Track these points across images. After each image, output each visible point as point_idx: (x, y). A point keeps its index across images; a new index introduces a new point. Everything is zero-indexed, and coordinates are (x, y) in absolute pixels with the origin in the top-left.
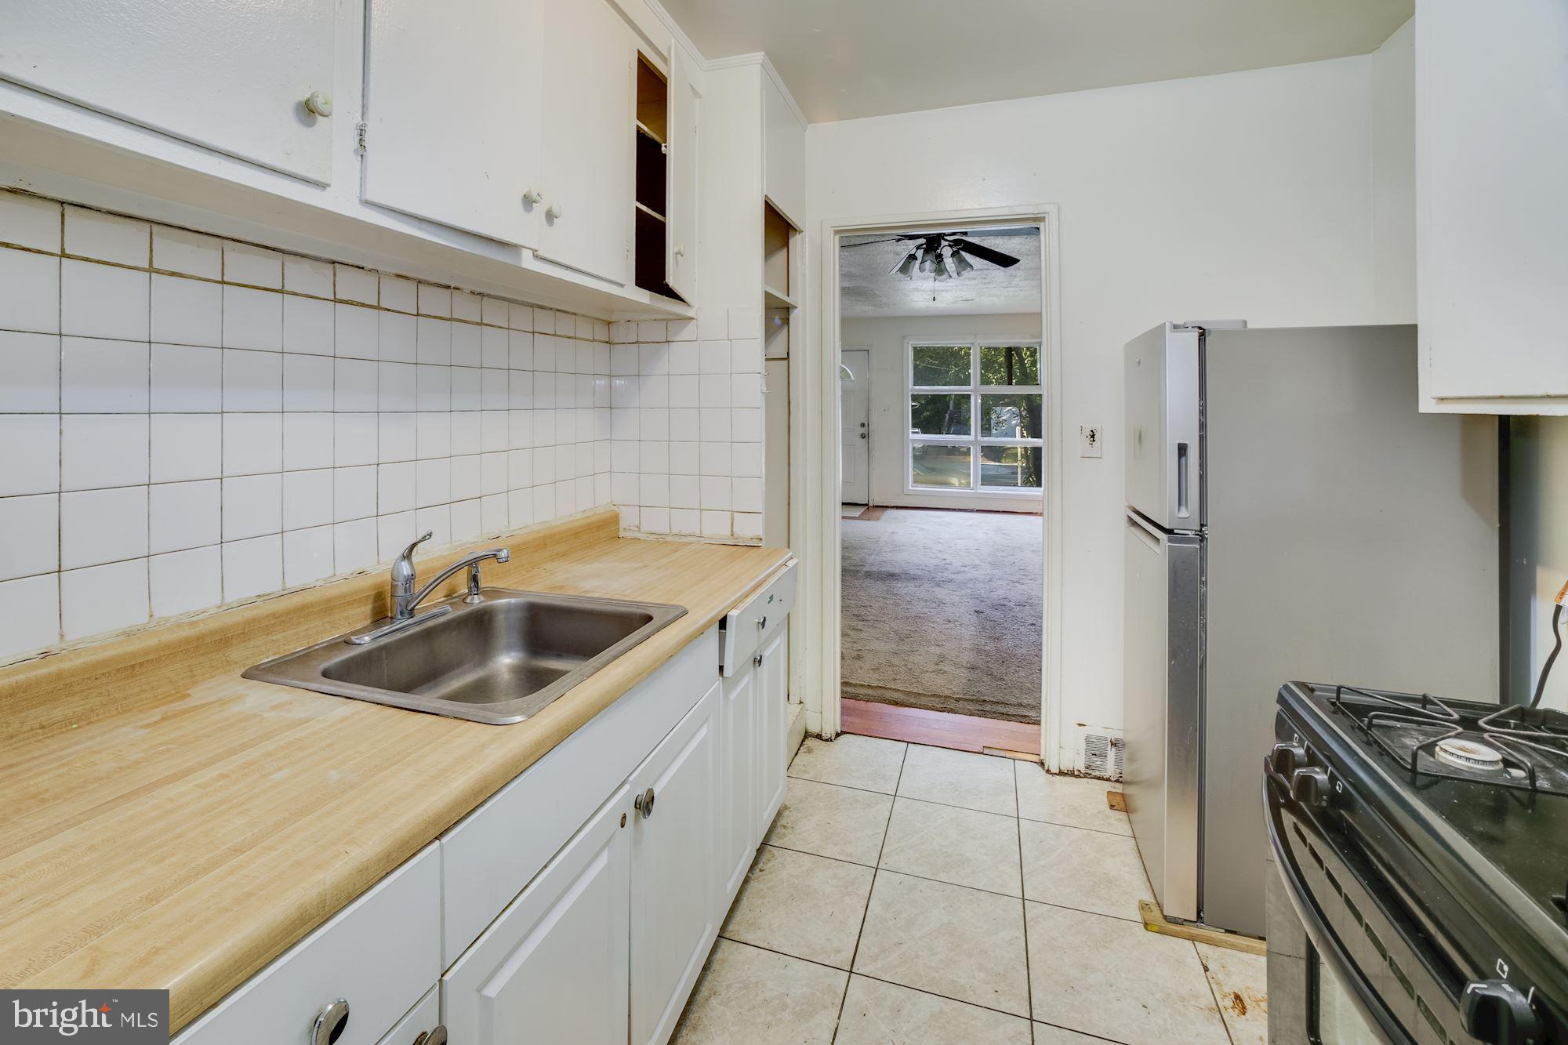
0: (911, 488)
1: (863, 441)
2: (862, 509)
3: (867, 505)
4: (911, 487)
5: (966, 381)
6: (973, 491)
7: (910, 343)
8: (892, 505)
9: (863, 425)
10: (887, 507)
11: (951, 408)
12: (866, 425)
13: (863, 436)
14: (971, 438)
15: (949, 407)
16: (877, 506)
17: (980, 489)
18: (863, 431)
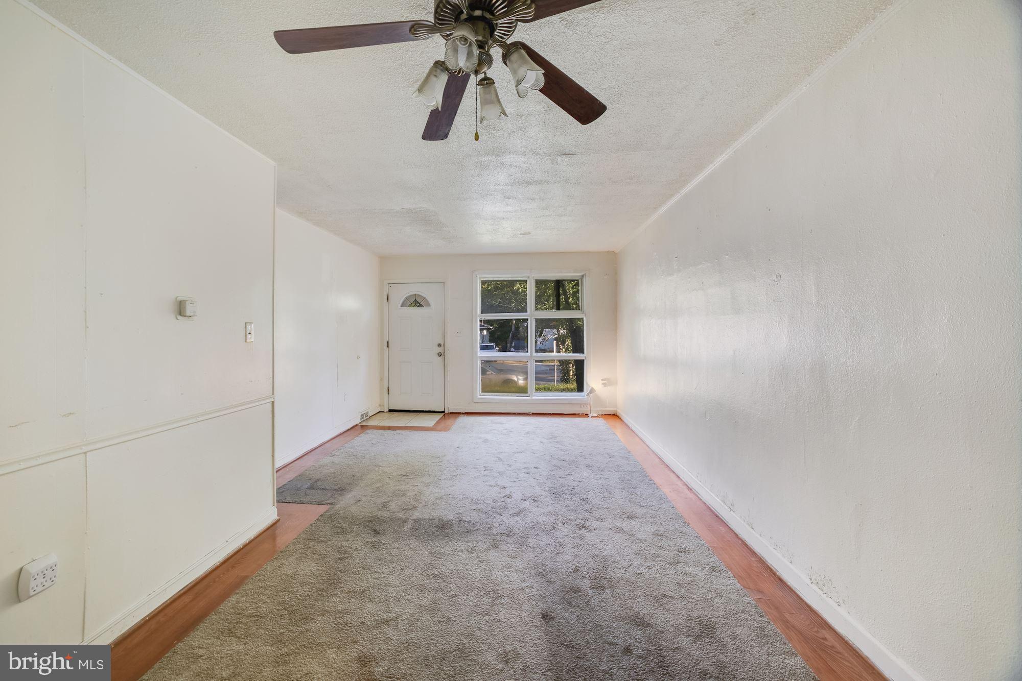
0: (479, 397)
1: (440, 359)
2: (438, 417)
3: (443, 412)
4: (480, 395)
5: (524, 310)
6: (529, 398)
7: (478, 276)
8: (464, 412)
9: (440, 345)
10: (460, 413)
11: (513, 330)
12: (442, 345)
13: (440, 355)
14: (528, 354)
15: (511, 329)
16: (452, 413)
17: (534, 396)
18: (440, 350)
